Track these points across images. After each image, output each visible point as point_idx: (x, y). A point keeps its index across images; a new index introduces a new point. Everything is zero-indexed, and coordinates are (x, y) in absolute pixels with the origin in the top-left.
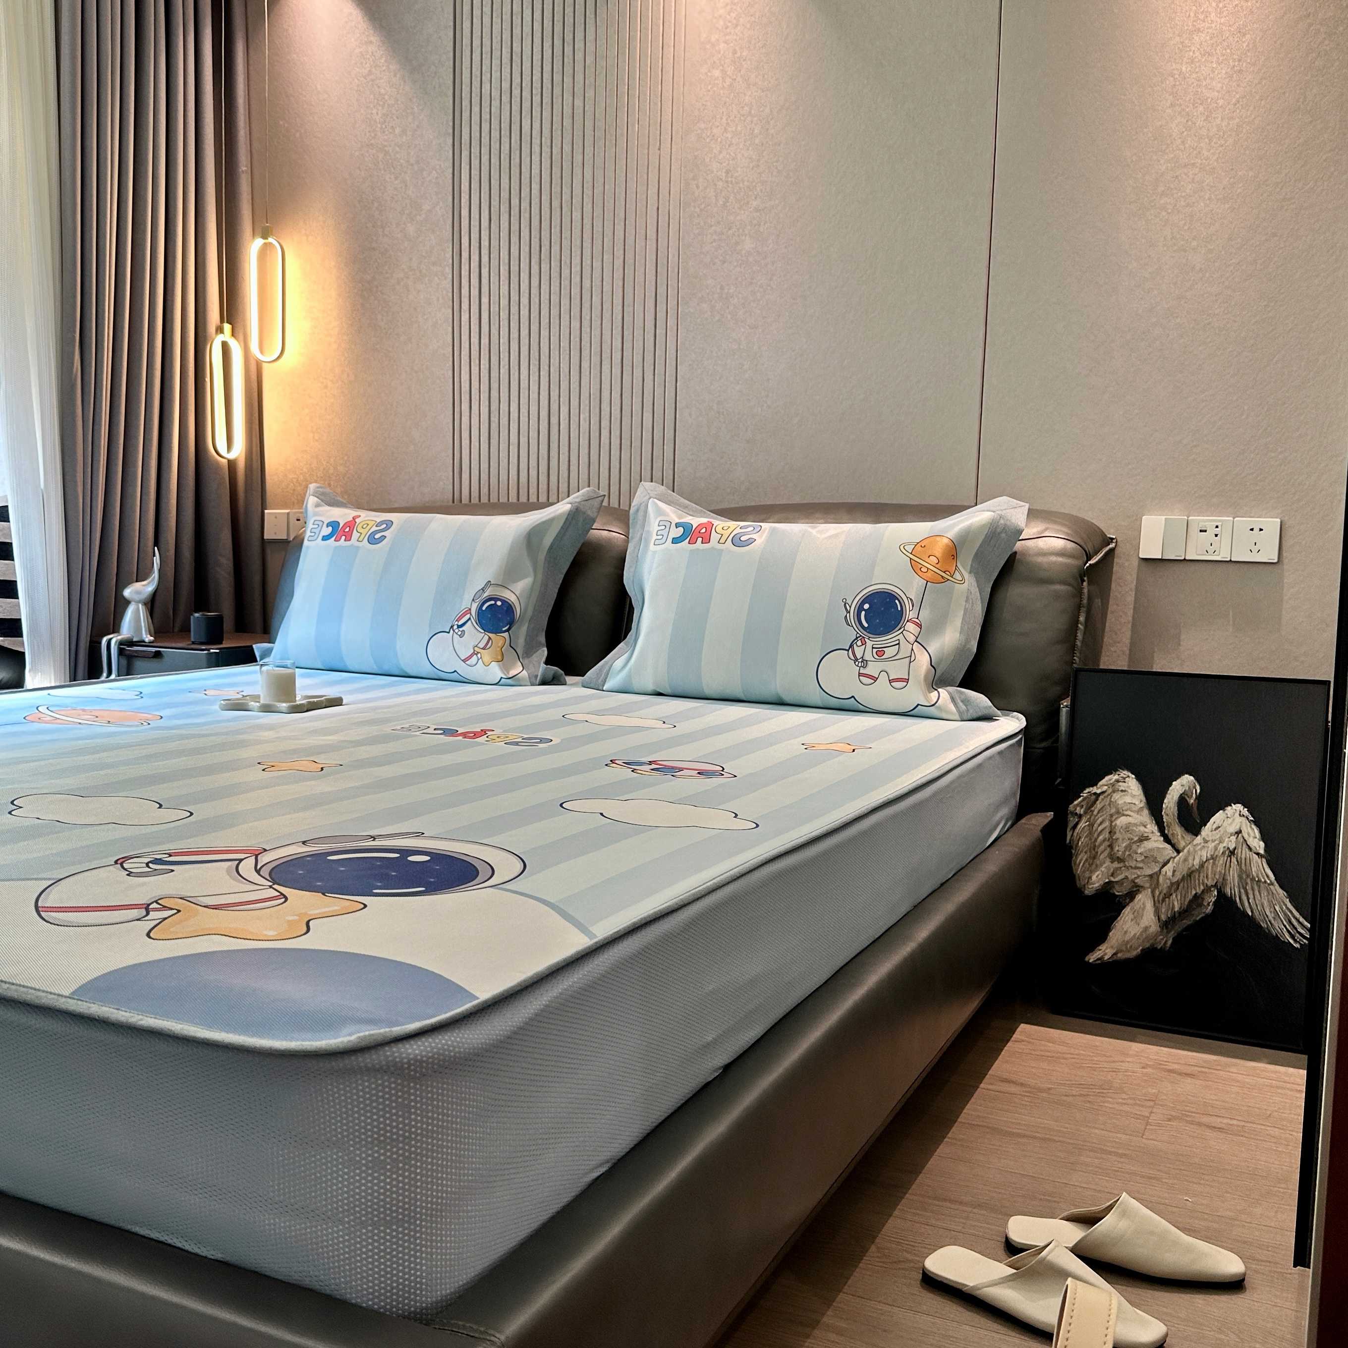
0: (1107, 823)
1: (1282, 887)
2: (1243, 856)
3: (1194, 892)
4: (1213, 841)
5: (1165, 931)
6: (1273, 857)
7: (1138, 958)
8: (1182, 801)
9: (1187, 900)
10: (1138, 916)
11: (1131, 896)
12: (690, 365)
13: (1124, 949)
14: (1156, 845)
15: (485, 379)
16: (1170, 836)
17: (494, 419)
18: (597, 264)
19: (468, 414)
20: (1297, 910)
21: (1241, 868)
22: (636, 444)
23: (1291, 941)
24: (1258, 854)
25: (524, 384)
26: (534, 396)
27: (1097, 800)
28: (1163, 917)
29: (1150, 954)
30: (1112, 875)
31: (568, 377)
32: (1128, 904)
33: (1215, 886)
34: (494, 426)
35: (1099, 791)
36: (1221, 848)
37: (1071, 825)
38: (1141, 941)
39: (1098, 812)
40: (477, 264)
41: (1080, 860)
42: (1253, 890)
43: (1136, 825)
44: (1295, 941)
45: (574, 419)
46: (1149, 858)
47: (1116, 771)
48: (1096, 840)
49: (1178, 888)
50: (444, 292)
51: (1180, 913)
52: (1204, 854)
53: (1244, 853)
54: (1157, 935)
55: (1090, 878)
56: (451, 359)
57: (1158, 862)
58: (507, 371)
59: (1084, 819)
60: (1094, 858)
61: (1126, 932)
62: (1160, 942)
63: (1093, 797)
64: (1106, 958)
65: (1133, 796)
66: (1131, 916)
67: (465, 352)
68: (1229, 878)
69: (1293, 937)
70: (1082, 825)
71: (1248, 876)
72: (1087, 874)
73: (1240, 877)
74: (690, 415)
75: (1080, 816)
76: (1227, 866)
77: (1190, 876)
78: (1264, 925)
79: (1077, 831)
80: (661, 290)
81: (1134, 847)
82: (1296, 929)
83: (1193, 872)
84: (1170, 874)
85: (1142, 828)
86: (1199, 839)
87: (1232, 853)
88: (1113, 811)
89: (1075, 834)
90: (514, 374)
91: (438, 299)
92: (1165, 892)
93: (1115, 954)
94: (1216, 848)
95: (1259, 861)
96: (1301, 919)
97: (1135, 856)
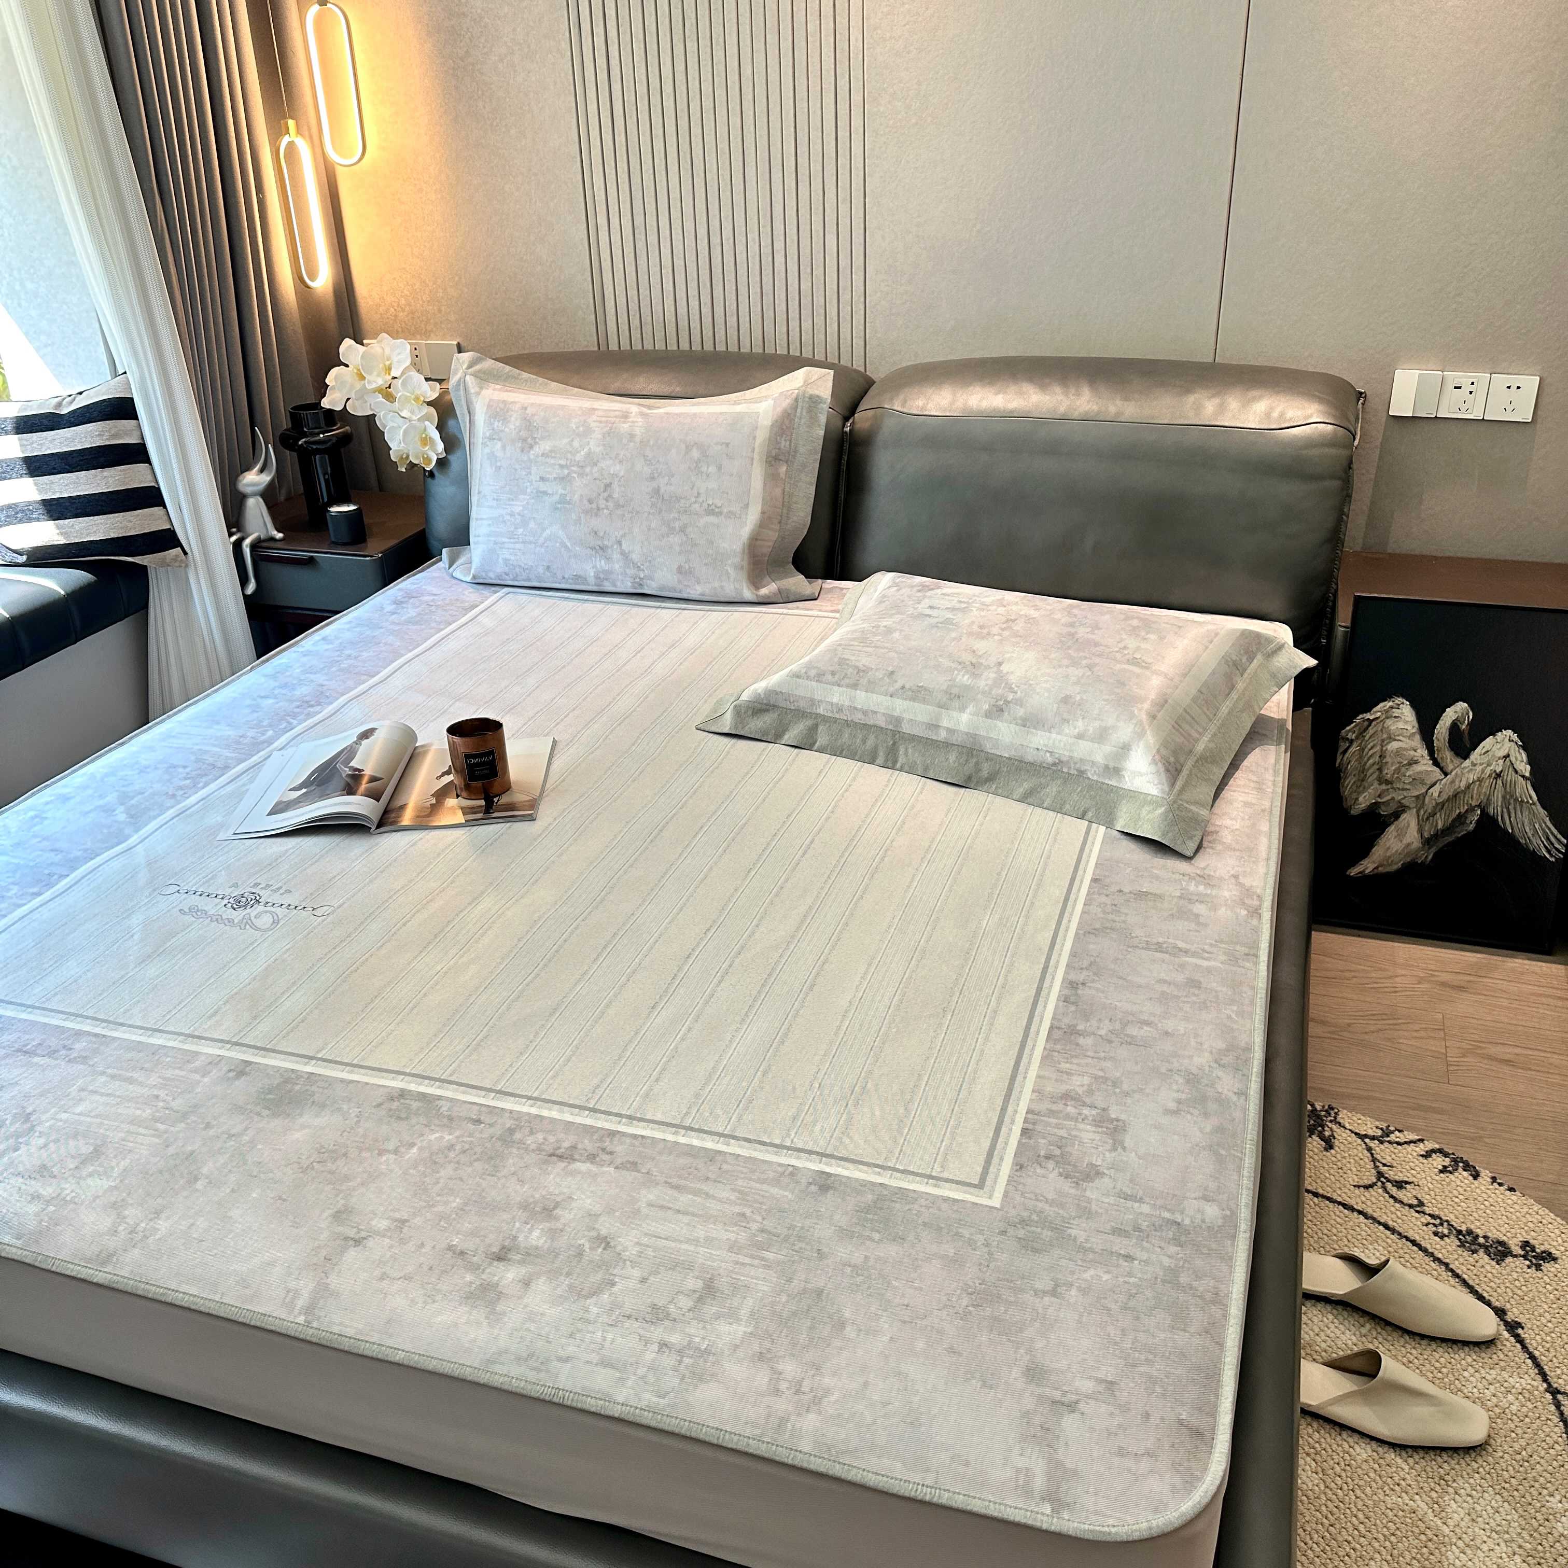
0: (1378, 748)
1: (1544, 808)
2: (1509, 779)
3: (1458, 811)
4: (1481, 764)
5: (1427, 847)
6: (1538, 780)
7: (1398, 871)
8: (1454, 727)
9: (1450, 819)
10: (1400, 835)
11: (1396, 815)
12: (881, 177)
13: (1385, 863)
14: (1424, 768)
15: (624, 187)
16: (1439, 760)
17: (640, 236)
18: (759, 45)
19: (607, 228)
20: (1556, 828)
21: (1505, 788)
22: (818, 272)
23: (1548, 856)
24: (1523, 777)
25: (675, 194)
26: (688, 209)
27: (1369, 725)
28: (1426, 835)
29: (1411, 868)
30: (1379, 796)
31: (729, 187)
32: (1392, 823)
33: (1479, 806)
34: (640, 245)
35: (1371, 718)
36: (1488, 771)
37: (1341, 750)
38: (1402, 856)
39: (1370, 737)
40: (603, 38)
41: (1349, 784)
42: (1515, 809)
43: (1406, 749)
44: (1551, 855)
45: (740, 239)
46: (1417, 780)
47: (1391, 697)
48: (1366, 763)
49: (1442, 808)
50: (562, 75)
51: (1443, 831)
52: (1471, 777)
53: (1510, 776)
54: (1418, 850)
55: (1357, 799)
56: (579, 159)
57: (1425, 784)
58: (652, 177)
59: (1355, 744)
60: (1363, 781)
61: (1389, 848)
62: (1420, 857)
63: (1366, 723)
64: (1367, 871)
65: (1406, 722)
66: (1395, 834)
67: (596, 152)
68: (1494, 799)
69: (1549, 852)
70: (1352, 749)
71: (1512, 796)
72: (1354, 796)
73: (1504, 797)
74: (883, 237)
75: (1351, 742)
76: (1493, 787)
77: (1456, 796)
78: (1523, 841)
79: (1347, 755)
80: (843, 83)
81: (1403, 769)
82: (1553, 844)
83: (1458, 793)
84: (1436, 795)
85: (1412, 753)
86: (1467, 763)
87: (1498, 775)
88: (1385, 736)
89: (1345, 758)
90: (661, 181)
91: (555, 83)
92: (1429, 811)
93: (1376, 868)
94: (1483, 771)
95: (1524, 782)
96: (1559, 836)
97: (1403, 779)
